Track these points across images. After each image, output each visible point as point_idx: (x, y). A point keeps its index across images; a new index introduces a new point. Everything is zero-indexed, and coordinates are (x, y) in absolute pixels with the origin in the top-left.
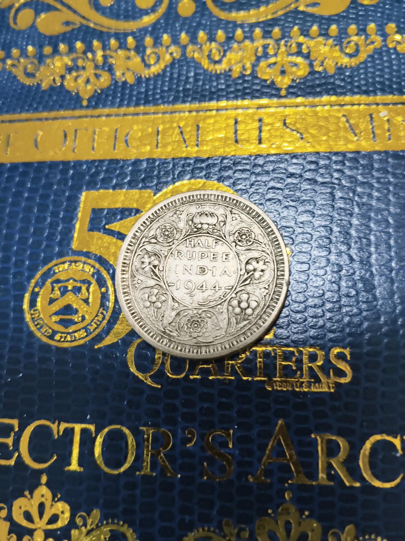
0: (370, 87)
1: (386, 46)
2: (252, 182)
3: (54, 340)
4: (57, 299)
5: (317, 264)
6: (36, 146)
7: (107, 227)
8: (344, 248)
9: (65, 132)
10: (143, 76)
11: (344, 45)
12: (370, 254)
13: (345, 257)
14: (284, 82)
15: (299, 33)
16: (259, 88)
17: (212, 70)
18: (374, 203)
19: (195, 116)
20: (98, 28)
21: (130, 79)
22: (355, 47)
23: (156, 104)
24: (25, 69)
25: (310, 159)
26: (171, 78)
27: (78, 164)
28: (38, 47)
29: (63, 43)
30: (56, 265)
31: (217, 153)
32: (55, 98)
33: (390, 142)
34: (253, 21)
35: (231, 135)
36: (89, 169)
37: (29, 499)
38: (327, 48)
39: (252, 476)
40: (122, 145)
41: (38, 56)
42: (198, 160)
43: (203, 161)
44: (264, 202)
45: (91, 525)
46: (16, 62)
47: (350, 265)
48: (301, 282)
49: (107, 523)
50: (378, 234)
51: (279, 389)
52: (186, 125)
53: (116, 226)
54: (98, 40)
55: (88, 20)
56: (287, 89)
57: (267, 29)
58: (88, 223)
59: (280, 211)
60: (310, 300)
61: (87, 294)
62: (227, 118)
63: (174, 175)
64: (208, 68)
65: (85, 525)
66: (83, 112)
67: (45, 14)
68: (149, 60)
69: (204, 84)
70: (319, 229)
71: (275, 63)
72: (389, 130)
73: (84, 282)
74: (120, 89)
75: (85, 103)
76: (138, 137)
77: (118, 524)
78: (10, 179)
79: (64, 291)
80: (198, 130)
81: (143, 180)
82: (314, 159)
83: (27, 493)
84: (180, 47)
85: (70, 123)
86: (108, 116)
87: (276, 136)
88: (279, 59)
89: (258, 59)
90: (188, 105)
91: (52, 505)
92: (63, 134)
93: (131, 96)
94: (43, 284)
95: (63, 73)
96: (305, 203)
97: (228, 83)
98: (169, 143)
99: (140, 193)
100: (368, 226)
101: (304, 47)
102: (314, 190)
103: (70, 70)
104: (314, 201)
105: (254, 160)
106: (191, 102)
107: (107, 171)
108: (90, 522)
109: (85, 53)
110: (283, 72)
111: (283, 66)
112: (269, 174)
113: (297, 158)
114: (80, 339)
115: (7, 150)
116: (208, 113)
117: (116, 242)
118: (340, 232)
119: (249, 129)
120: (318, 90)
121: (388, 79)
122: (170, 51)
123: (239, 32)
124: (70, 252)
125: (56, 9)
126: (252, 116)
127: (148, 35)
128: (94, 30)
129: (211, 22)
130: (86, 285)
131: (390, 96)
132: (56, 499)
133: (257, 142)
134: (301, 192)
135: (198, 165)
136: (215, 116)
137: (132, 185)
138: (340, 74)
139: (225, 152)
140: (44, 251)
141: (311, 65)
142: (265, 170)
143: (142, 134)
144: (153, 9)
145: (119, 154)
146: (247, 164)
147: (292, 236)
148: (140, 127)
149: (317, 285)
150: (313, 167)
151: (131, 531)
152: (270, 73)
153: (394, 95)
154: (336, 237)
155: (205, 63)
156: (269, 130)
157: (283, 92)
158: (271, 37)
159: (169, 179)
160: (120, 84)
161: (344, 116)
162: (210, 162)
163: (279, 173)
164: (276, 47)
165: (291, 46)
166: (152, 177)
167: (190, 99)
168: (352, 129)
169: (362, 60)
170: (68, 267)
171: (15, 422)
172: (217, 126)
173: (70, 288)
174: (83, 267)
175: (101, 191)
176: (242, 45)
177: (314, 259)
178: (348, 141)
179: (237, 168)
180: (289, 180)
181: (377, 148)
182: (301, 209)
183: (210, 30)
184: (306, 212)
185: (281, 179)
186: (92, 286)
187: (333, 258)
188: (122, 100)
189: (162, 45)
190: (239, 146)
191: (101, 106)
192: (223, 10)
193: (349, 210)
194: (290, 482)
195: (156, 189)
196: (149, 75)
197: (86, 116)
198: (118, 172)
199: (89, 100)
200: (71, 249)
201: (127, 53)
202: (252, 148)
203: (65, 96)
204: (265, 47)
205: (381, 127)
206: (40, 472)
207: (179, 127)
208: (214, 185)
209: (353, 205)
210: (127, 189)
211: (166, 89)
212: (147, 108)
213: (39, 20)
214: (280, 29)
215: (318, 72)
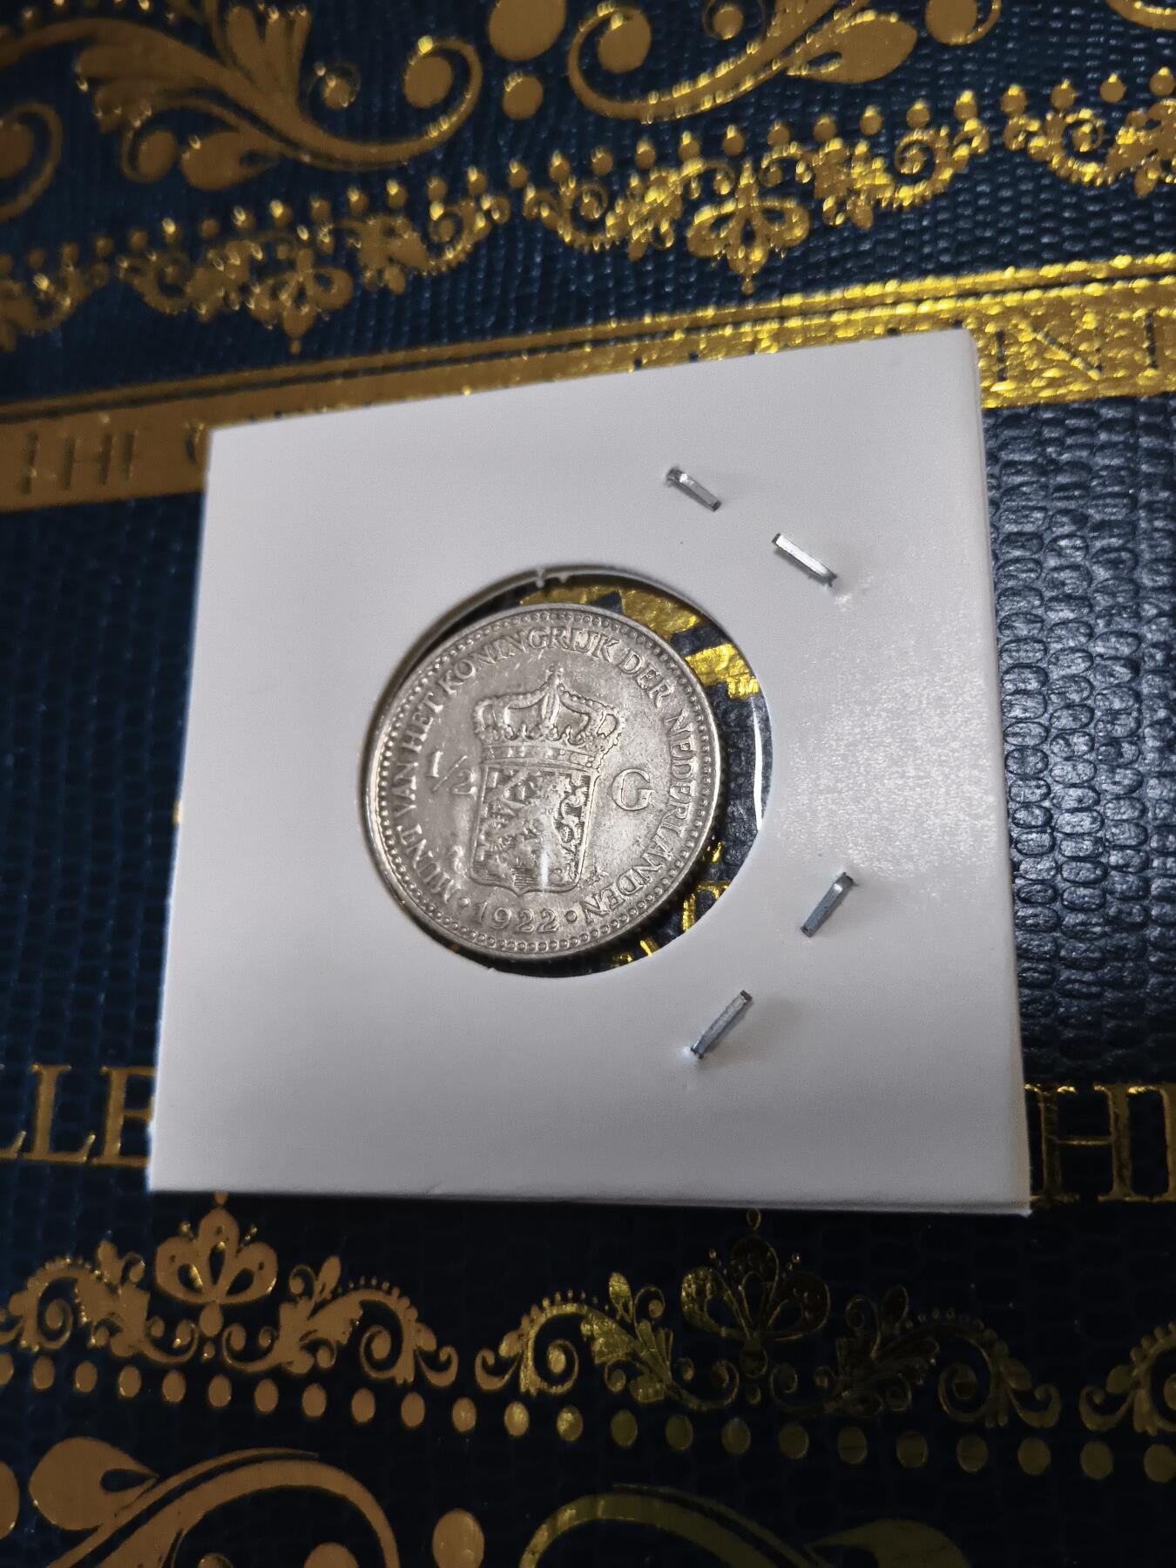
0: (960, 253)
1: (1003, 147)
10: (425, 273)
11: (897, 156)
14: (751, 261)
15: (786, 134)
16: (692, 280)
17: (582, 246)
20: (320, 164)
21: (397, 283)
22: (923, 158)
23: (455, 338)
24: (161, 276)
26: (490, 272)
28: (185, 221)
29: (246, 209)
32: (228, 341)
33: (1000, 387)
34: (678, 117)
37: (190, 1240)
38: (857, 170)
41: (188, 243)
45: (323, 1289)
46: (139, 263)
49: (356, 1288)
54: (322, 197)
55: (295, 145)
56: (756, 277)
57: (710, 133)
64: (573, 242)
65: (308, 1292)
66: (291, 370)
67: (201, 139)
68: (437, 233)
69: (566, 282)
71: (731, 217)
74: (374, 309)
75: (295, 347)
77: (378, 1287)
78: (136, 535)
83: (185, 1228)
84: (509, 196)
86: (348, 374)
88: (740, 204)
90: (528, 336)
91: (239, 1251)
93: (399, 322)
95: (246, 280)
97: (621, 273)
101: (800, 169)
106: (534, 328)
108: (320, 1287)
109: (291, 227)
110: (748, 238)
111: (748, 222)
115: (126, 471)
116: (575, 352)
120: (836, 271)
122: (486, 204)
123: (643, 148)
127: (435, 173)
128: (311, 169)
129: (582, 126)
131: (1009, 273)
132: (248, 1239)
136: (589, 356)
138: (889, 228)
141: (816, 213)
144: (445, 106)
151: (407, 1304)
152: (717, 242)
153: (1018, 267)
155: (566, 232)
157: (748, 286)
158: (720, 154)
160: (374, 297)
164: (733, 176)
165: (767, 169)
167: (532, 322)
169: (940, 188)
176: (653, 177)
183: (578, 148)
188: (379, 335)
189: (465, 194)
191: (331, 353)
192: (608, 95)
197: (298, 380)
199: (306, 338)
201: (387, 220)
203: (249, 335)
204: (706, 178)
212: (436, 349)
213: (187, 156)
214: (741, 130)
215: (835, 228)
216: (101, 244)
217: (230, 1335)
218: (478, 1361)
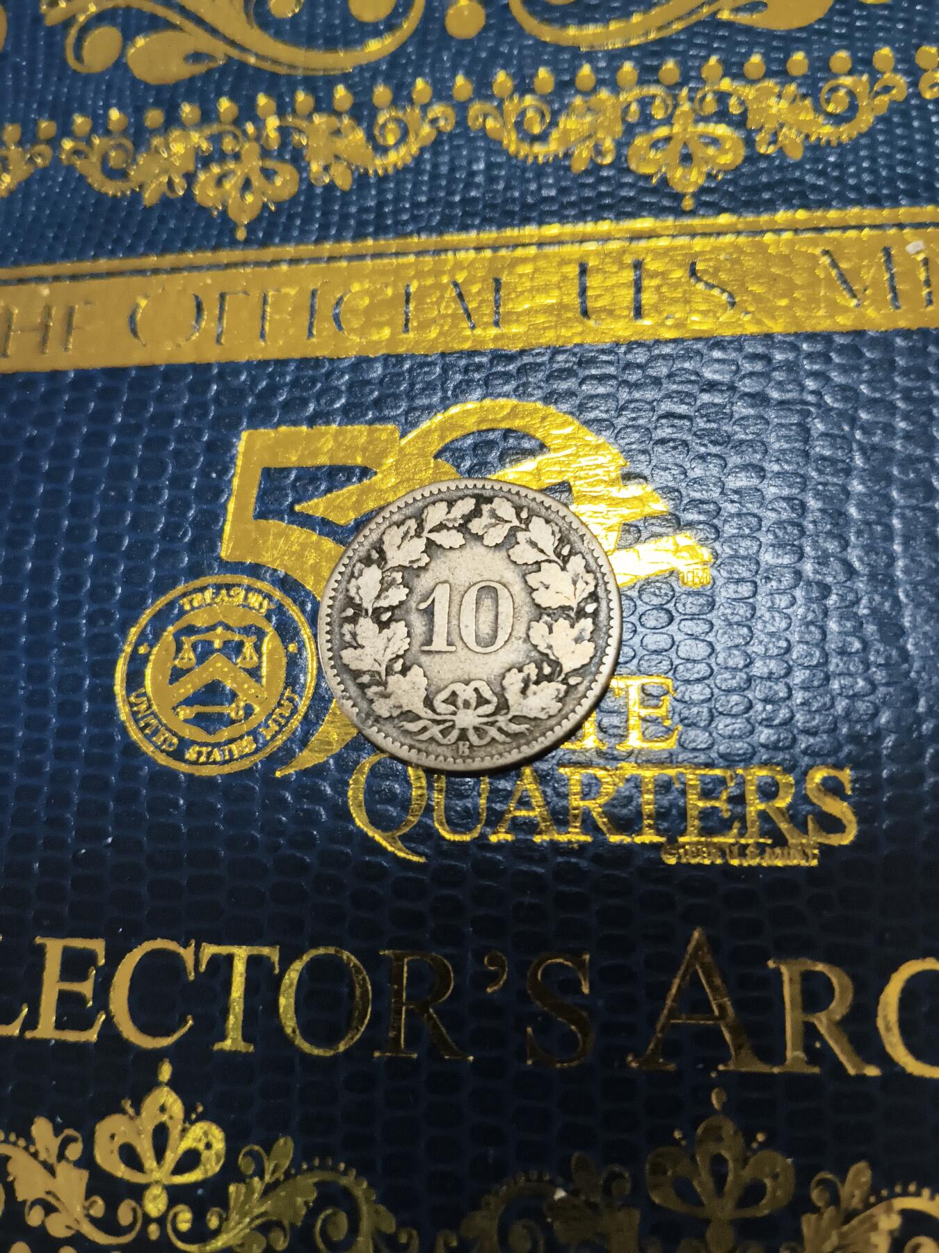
0: (883, 187)
1: (918, 95)
2: (621, 403)
3: (186, 761)
4: (189, 670)
5: (774, 584)
6: (134, 332)
7: (297, 508)
8: (832, 546)
9: (197, 297)
10: (371, 172)
11: (824, 95)
12: (892, 559)
13: (836, 566)
14: (689, 180)
15: (720, 70)
16: (632, 194)
17: (527, 156)
18: (898, 445)
19: (491, 260)
20: (267, 66)
21: (343, 180)
22: (847, 100)
23: (402, 234)
24: (105, 159)
25: (750, 350)
26: (435, 176)
27: (229, 369)
28: (130, 110)
29: (190, 102)
30: (184, 595)
31: (542, 341)
32: (172, 224)
33: (930, 308)
34: (617, 46)
35: (573, 299)
36: (254, 381)
37: (131, 1118)
38: (784, 104)
39: (636, 1057)
40: (329, 326)
41: (132, 131)
42: (499, 356)
43: (510, 358)
44: (649, 447)
45: (274, 1172)
46: (82, 146)
47: (848, 584)
48: (738, 624)
49: (311, 1169)
50: (909, 513)
51: (693, 861)
52: (470, 281)
53: (317, 504)
54: (269, 93)
55: (243, 49)
56: (695, 195)
57: (648, 63)
58: (253, 500)
59: (687, 465)
60: (758, 663)
61: (255, 659)
62: (564, 262)
63: (445, 391)
64: (518, 152)
65: (260, 1173)
66: (237, 255)
67: (145, 37)
68: (383, 135)
69: (509, 187)
70: (776, 505)
71: (668, 139)
72: (928, 283)
73: (246, 630)
74: (319, 203)
75: (241, 234)
76: (361, 308)
77: (334, 1169)
78: (76, 405)
79: (205, 653)
80: (497, 290)
81: (377, 404)
82: (760, 350)
83: (127, 1105)
84: (454, 106)
85: (208, 278)
86: (294, 261)
87: (674, 301)
88: (677, 129)
89: (630, 130)
90: (473, 234)
91: (184, 1130)
92: (194, 303)
93: (345, 217)
94: (157, 636)
95: (191, 167)
96: (744, 448)
97: (563, 184)
98: (434, 321)
99: (370, 433)
100: (887, 498)
101: (733, 101)
102: (762, 418)
103: (205, 161)
104: (763, 443)
105: (625, 353)
106: (479, 228)
107: (295, 383)
108: (271, 1168)
109: (238, 122)
110: (687, 159)
111: (685, 145)
112: (661, 384)
113: (724, 349)
114: (242, 757)
115: (67, 341)
116: (520, 252)
117: (318, 542)
118: (822, 511)
119: (613, 286)
120: (766, 196)
121: (924, 170)
122: (431, 115)
123: (586, 70)
124: (216, 565)
125: (170, 26)
126: (618, 258)
127: (380, 80)
128: (258, 70)
129: (521, 48)
130: (254, 638)
131: (930, 208)
132: (194, 1116)
133: (632, 314)
134: (734, 424)
135: (500, 369)
136: (535, 259)
137: (351, 414)
138: (816, 160)
139: (558, 337)
140: (158, 564)
141: (749, 142)
142: (650, 377)
143: (372, 301)
144: (390, 24)
145: (322, 345)
146: (610, 363)
147: (715, 521)
148: (367, 286)
149: (774, 629)
150: (759, 366)
151: (365, 1185)
152: (655, 161)
154: (814, 522)
155: (511, 142)
156: (658, 288)
157: (688, 203)
158: (657, 82)
159: (436, 399)
160: (319, 191)
161: (826, 253)
162: (527, 359)
163: (682, 382)
164: (669, 102)
165: (703, 98)
166: (396, 397)
167: (477, 222)
168: (845, 282)
169: (864, 127)
170: (213, 599)
171: (98, 946)
172: (540, 280)
173: (217, 644)
174: (246, 598)
175: (283, 429)
176: (593, 99)
177: (767, 570)
178: (835, 309)
179: (587, 373)
180: (706, 398)
181: (902, 324)
182: (734, 460)
183: (520, 68)
184: (745, 467)
185: (688, 394)
186: (266, 640)
187: (808, 568)
188: (325, 227)
189: (411, 101)
190: (591, 323)
191: (277, 240)
192: (550, 21)
193: (843, 461)
194: (721, 1067)
195: (406, 423)
196: (386, 170)
197: (244, 264)
198: (319, 385)
199: (251, 228)
200: (219, 558)
201: (334, 119)
202: (621, 329)
203: (195, 220)
204: (645, 103)
205: (911, 274)
206: (157, 1056)
207: (456, 285)
208: (536, 410)
209: (851, 450)
210: (340, 425)
211: (423, 199)
212: (382, 242)
213: (132, 51)
214: (677, 63)
215: (766, 157)
216: (46, 127)
217: (175, 1216)
218: (440, 1243)
